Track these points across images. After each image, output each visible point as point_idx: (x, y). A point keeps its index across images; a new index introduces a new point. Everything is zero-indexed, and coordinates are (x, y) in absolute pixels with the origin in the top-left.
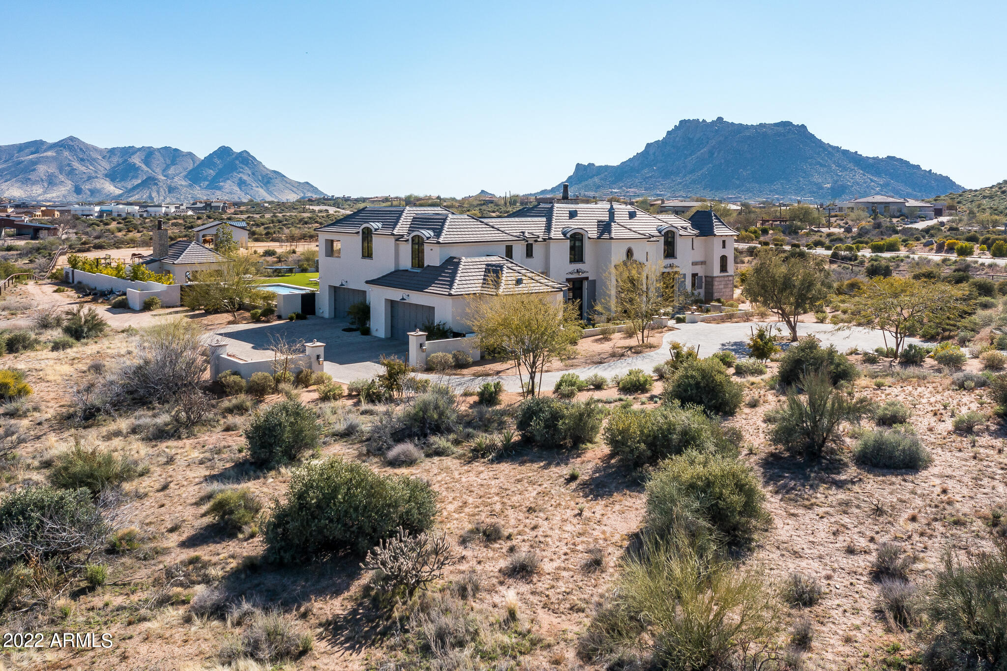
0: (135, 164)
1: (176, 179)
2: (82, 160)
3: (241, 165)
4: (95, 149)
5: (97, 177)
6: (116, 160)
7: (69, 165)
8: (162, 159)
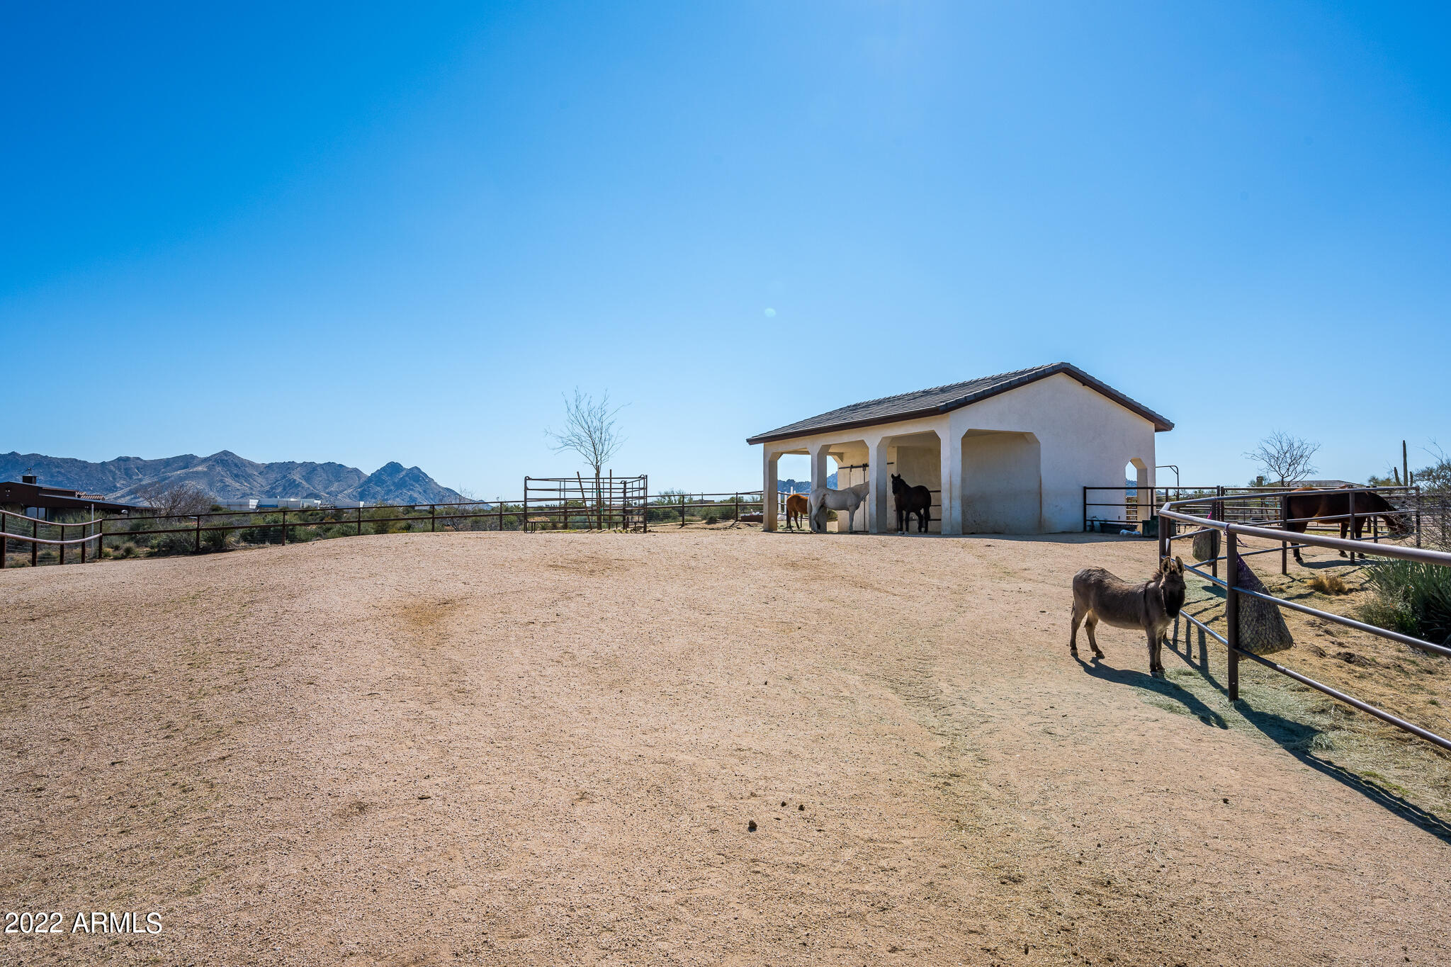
0: (295, 481)
1: (340, 496)
2: (237, 476)
3: (412, 482)
4: (251, 464)
5: (252, 494)
6: (272, 476)
7: (221, 481)
8: (324, 476)
